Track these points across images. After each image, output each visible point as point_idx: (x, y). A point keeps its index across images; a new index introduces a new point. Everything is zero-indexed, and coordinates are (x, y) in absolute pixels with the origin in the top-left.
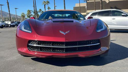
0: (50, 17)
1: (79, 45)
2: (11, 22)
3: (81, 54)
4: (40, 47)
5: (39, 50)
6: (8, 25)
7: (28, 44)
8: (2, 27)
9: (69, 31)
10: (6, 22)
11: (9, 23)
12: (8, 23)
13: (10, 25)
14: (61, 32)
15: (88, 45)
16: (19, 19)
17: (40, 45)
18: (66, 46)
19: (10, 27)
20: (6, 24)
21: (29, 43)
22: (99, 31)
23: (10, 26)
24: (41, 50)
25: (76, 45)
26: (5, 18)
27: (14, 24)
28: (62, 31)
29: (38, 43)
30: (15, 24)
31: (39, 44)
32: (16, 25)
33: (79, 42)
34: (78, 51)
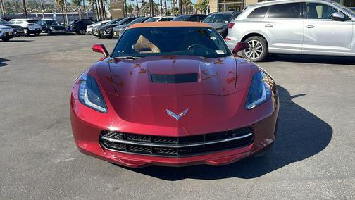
0: (141, 36)
1: (207, 141)
2: (28, 21)
3: (211, 160)
4: (127, 144)
5: (124, 150)
6: (22, 29)
7: (100, 137)
8: (6, 38)
9: (186, 111)
10: (15, 22)
11: (24, 23)
12: (20, 25)
13: (27, 29)
14: (169, 112)
15: (226, 140)
16: (47, 5)
17: (127, 140)
18: (180, 143)
19: (28, 35)
20: (15, 27)
21: (103, 135)
22: (252, 106)
23: (26, 32)
24: (128, 150)
25: (202, 141)
26: (7, 4)
27: (36, 26)
28: (171, 110)
29: (123, 136)
30: (40, 27)
31: (123, 139)
32: (43, 29)
33: (207, 135)
34: (205, 151)
